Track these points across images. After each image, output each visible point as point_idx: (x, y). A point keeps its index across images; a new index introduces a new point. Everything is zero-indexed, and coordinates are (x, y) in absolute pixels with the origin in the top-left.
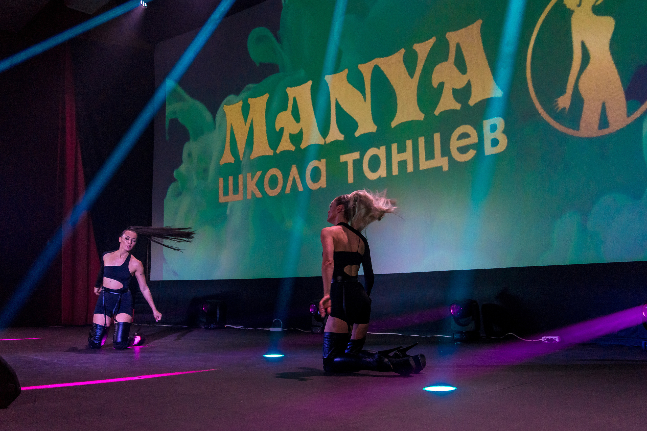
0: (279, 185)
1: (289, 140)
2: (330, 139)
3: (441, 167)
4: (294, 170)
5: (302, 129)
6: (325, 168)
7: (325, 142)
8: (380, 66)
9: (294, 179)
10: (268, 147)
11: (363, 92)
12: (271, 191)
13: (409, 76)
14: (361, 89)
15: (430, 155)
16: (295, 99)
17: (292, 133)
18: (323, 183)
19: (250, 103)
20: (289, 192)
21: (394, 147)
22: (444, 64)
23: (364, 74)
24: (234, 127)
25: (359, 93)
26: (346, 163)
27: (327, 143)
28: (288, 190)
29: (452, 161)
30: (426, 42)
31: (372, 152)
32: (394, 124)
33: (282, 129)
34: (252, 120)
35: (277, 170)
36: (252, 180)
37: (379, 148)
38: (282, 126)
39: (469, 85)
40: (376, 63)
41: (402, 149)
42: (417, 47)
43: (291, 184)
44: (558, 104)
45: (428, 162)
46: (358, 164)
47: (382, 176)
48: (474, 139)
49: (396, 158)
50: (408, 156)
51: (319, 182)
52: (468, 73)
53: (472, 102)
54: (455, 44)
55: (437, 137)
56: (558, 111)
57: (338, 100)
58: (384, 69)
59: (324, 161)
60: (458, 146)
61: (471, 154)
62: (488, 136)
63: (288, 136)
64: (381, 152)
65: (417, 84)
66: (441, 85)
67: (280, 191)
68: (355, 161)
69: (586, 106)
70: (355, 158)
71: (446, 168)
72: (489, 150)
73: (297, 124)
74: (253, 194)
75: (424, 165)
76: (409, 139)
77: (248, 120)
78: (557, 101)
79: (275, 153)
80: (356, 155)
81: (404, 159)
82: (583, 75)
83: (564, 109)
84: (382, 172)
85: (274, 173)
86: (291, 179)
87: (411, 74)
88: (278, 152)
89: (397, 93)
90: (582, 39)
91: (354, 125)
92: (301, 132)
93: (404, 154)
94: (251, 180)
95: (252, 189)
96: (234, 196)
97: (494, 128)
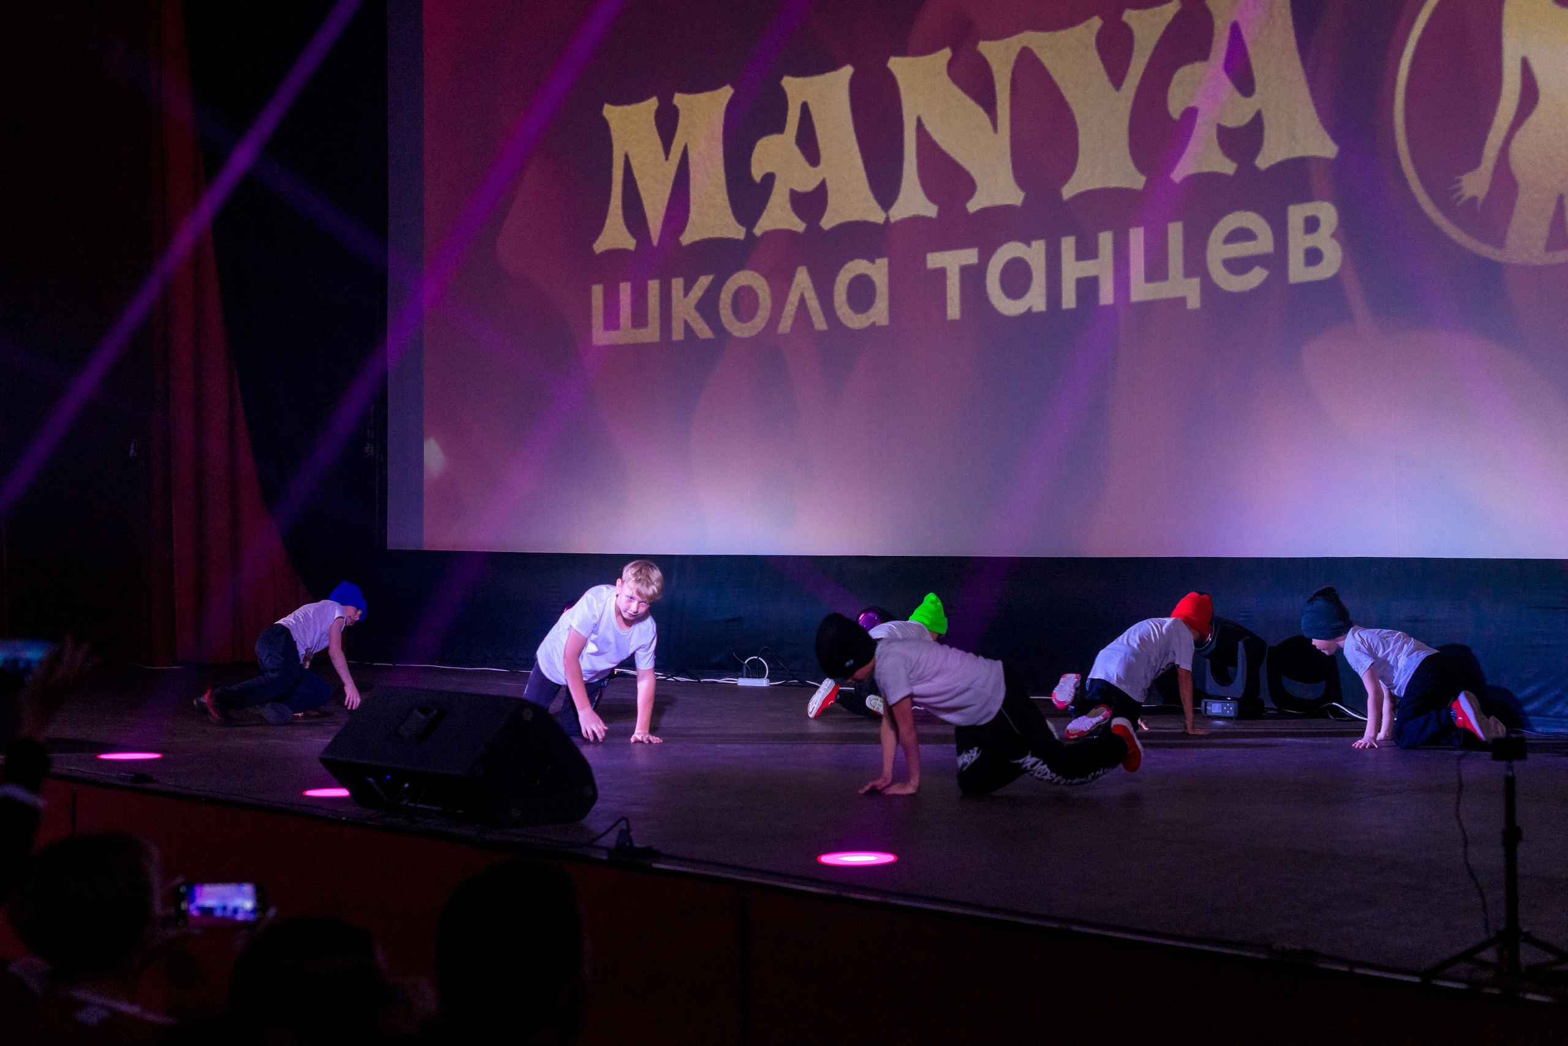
0: (760, 312)
1: (788, 205)
2: (900, 211)
3: (1183, 300)
4: (802, 278)
5: (823, 183)
6: (886, 279)
7: (887, 219)
8: (1036, 51)
9: (802, 301)
10: (730, 218)
11: (989, 106)
12: (739, 325)
13: (1110, 85)
14: (985, 97)
15: (1156, 271)
16: (805, 107)
17: (800, 189)
18: (880, 313)
19: (678, 106)
20: (788, 330)
21: (1068, 245)
22: (1198, 67)
23: (994, 67)
24: (634, 163)
25: (980, 111)
26: (941, 273)
27: (892, 220)
28: (786, 325)
29: (1209, 288)
30: (1157, 9)
31: (1009, 251)
32: (1068, 191)
33: (769, 178)
34: (685, 149)
35: (757, 275)
36: (686, 294)
37: (1029, 244)
38: (770, 170)
39: (1257, 121)
40: (1025, 44)
41: (1087, 251)
42: (1131, 17)
43: (793, 312)
44: (1460, 189)
45: (1152, 286)
46: (973, 277)
47: (1035, 310)
48: (1264, 244)
49: (1072, 270)
50: (1102, 267)
51: (871, 312)
52: (1256, 96)
53: (1263, 162)
54: (1228, 26)
55: (1175, 232)
56: (1460, 202)
57: (924, 121)
58: (1046, 58)
59: (883, 263)
60: (1227, 256)
61: (1257, 277)
62: (1298, 242)
63: (787, 197)
64: (1035, 254)
65: (1130, 104)
66: (1191, 114)
67: (763, 325)
68: (965, 270)
69: (1522, 200)
70: (964, 263)
71: (1194, 302)
72: (1298, 272)
73: (811, 169)
74: (688, 328)
75: (1141, 290)
76: (1105, 229)
77: (673, 148)
78: (1459, 181)
79: (749, 233)
80: (970, 256)
81: (1092, 273)
82: (1520, 133)
83: (1473, 200)
84: (1036, 299)
85: (746, 283)
86: (793, 299)
87: (1117, 78)
88: (758, 231)
89: (1079, 120)
90: (1523, 54)
91: (966, 185)
92: (822, 188)
93: (1091, 262)
94: (682, 294)
95: (686, 317)
96: (633, 331)
97: (1312, 225)
